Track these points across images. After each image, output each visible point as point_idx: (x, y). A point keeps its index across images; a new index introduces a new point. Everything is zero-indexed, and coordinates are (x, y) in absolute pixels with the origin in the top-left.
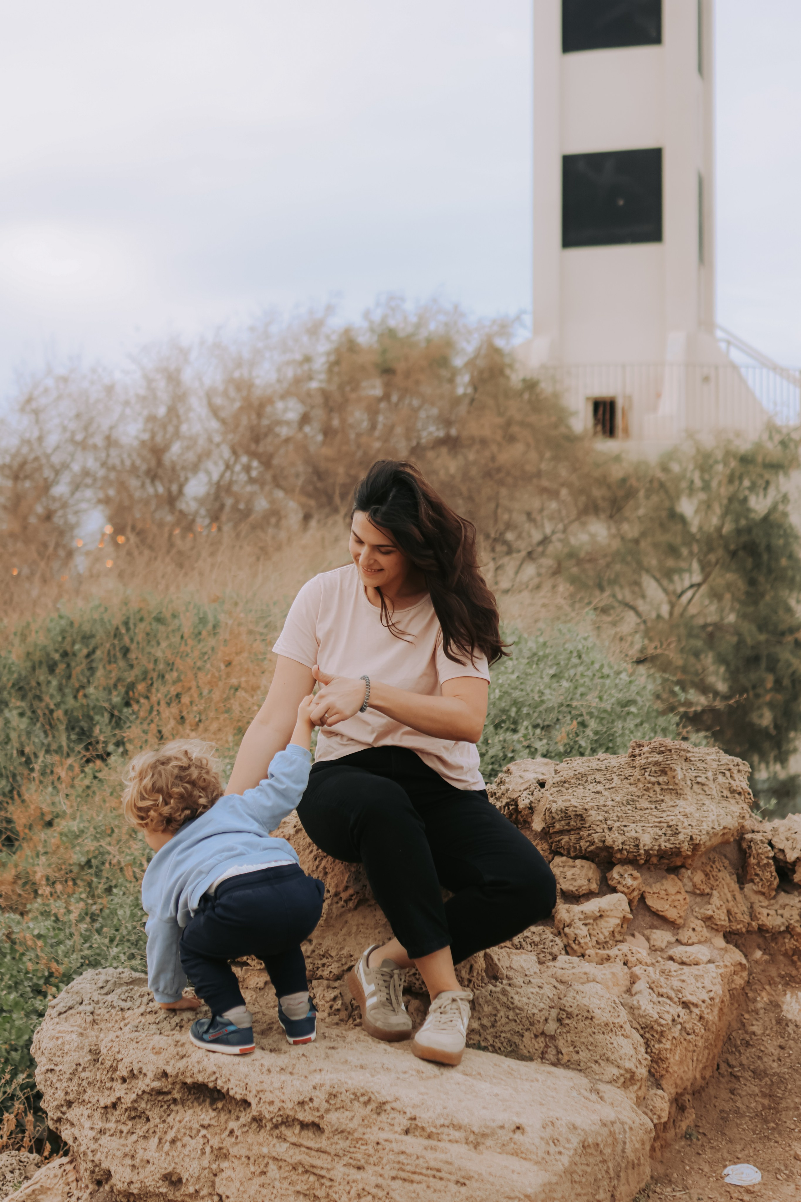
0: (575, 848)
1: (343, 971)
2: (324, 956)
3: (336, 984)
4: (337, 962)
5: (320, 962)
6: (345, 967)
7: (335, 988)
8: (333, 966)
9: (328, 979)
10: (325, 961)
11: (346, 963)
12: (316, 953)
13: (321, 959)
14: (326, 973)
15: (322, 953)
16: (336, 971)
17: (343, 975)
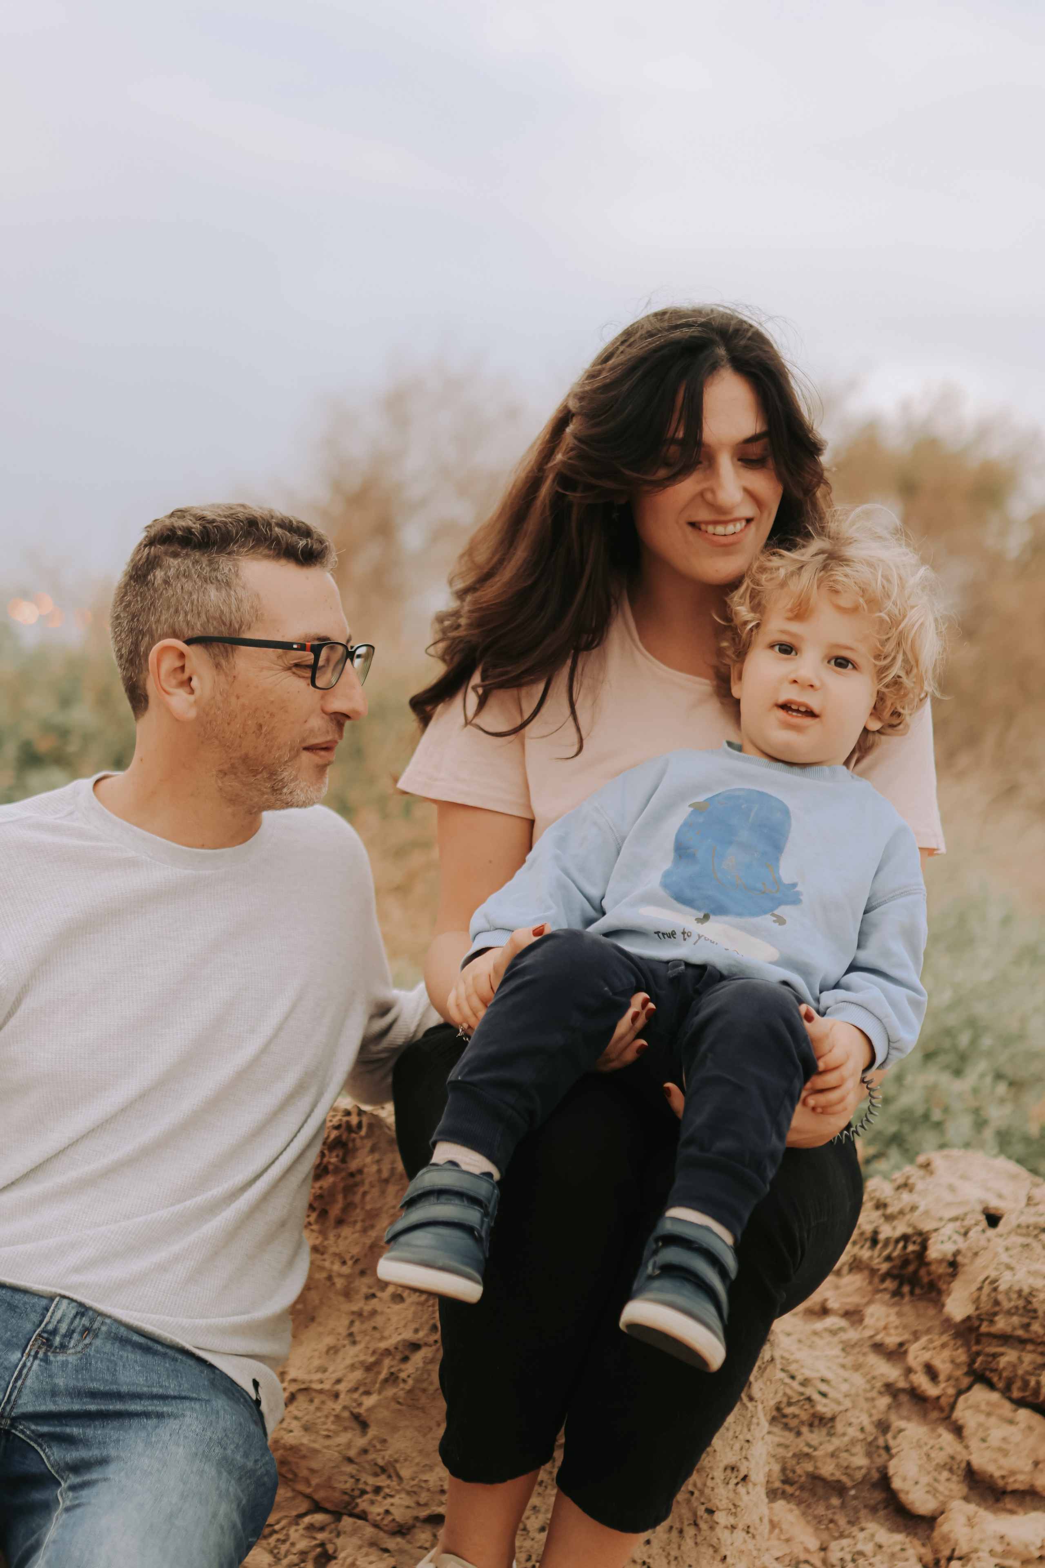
0: (1026, 1383)
1: (416, 1518)
2: (383, 1470)
3: (392, 1543)
4: (408, 1493)
5: (372, 1481)
6: (424, 1513)
7: (386, 1550)
8: (396, 1500)
9: (376, 1526)
10: (382, 1481)
11: (426, 1505)
12: (371, 1456)
13: (376, 1475)
14: (375, 1511)
15: (381, 1462)
16: (400, 1514)
17: (414, 1527)
